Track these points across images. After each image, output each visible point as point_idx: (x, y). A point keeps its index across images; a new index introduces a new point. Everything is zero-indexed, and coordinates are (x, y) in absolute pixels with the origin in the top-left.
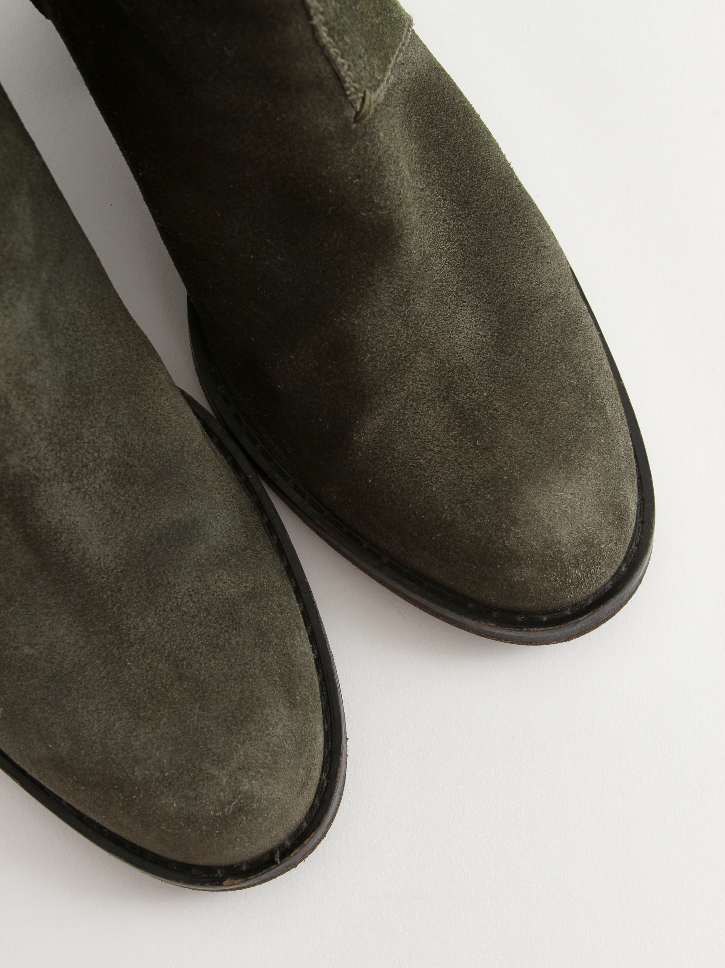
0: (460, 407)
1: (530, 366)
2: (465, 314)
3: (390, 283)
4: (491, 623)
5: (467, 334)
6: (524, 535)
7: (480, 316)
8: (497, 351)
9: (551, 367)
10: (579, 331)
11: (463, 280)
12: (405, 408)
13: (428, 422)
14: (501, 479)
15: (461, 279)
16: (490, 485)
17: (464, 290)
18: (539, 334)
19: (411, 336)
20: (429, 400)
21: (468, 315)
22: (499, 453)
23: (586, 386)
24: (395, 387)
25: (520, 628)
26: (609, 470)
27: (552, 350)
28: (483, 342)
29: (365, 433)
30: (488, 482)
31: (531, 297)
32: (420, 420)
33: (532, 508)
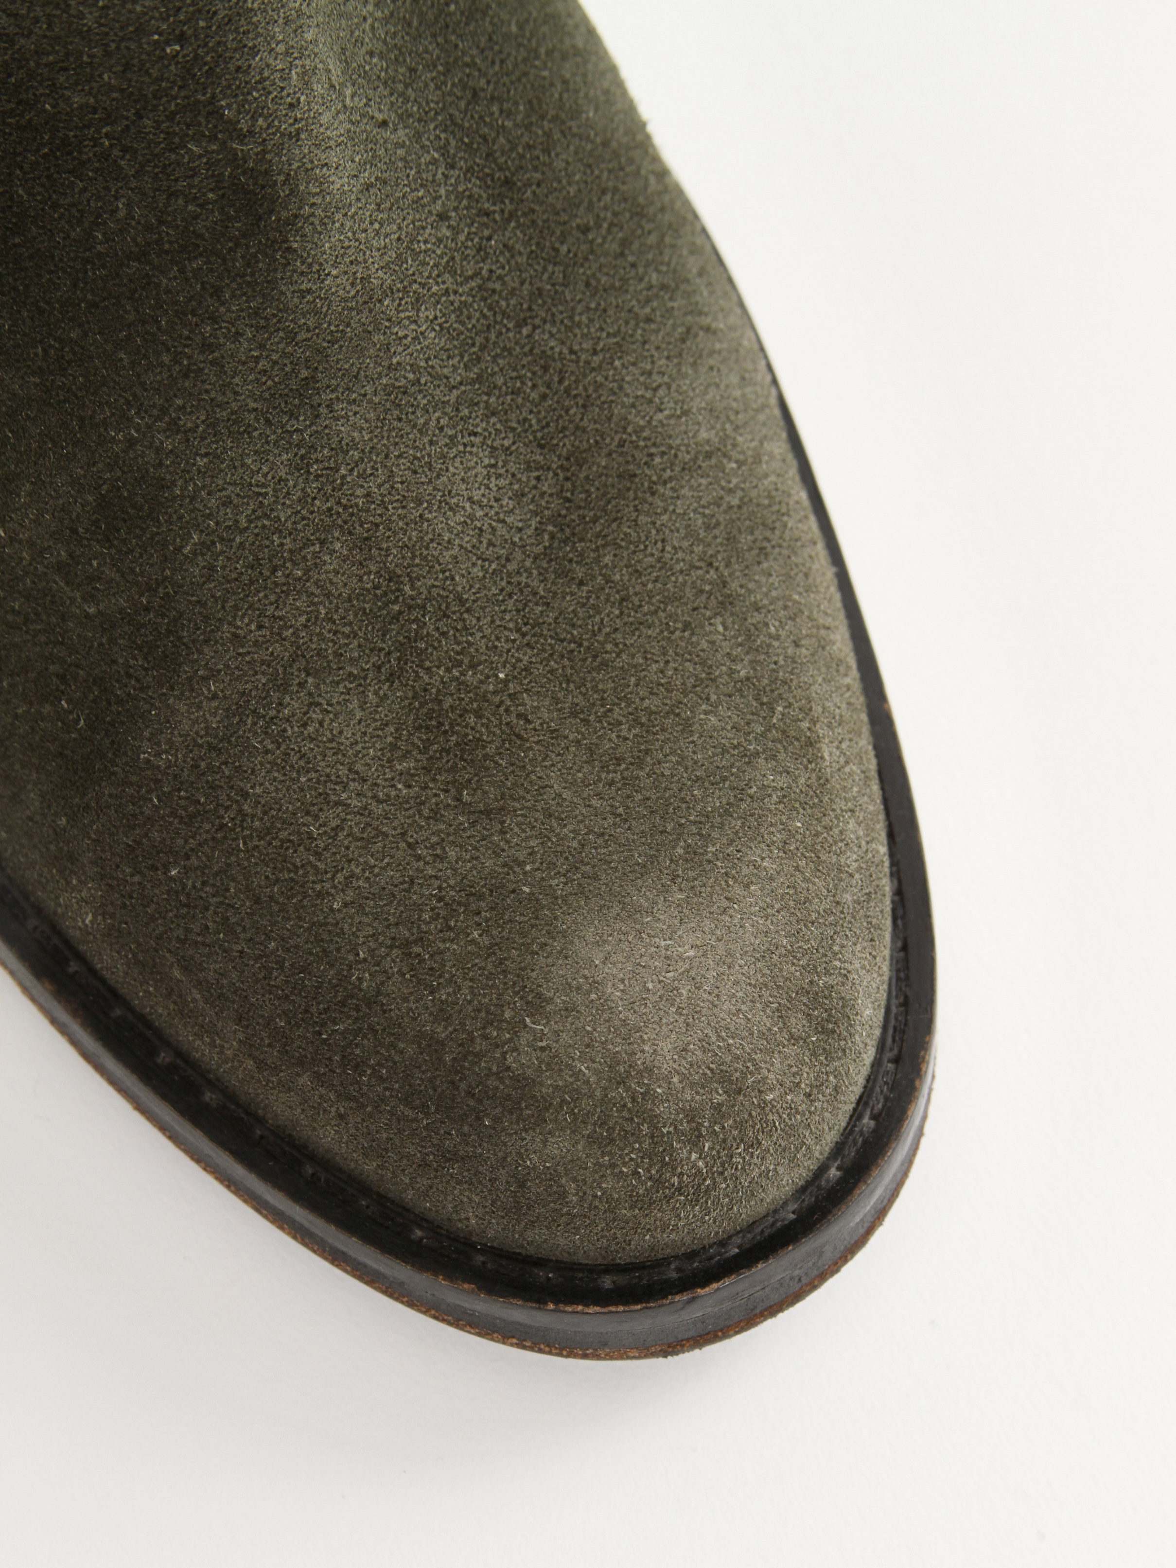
0: (432, 701)
1: (629, 616)
2: (472, 464)
3: (262, 347)
4: (464, 1281)
5: (472, 517)
6: (557, 1042)
7: (513, 475)
8: (546, 570)
9: (687, 626)
10: (773, 547)
11: (479, 379)
12: (284, 688)
13: (341, 733)
14: (514, 891)
15: (472, 375)
16: (483, 904)
17: (477, 404)
18: (663, 541)
19: (314, 499)
20: (350, 674)
21: (479, 469)
22: (518, 825)
23: (773, 681)
24: (260, 627)
25: (538, 1301)
26: (807, 900)
27: (694, 583)
28: (514, 544)
29: (170, 742)
30: (481, 897)
31: (654, 445)
32: (321, 724)
33: (586, 972)
